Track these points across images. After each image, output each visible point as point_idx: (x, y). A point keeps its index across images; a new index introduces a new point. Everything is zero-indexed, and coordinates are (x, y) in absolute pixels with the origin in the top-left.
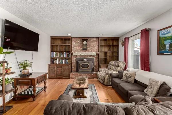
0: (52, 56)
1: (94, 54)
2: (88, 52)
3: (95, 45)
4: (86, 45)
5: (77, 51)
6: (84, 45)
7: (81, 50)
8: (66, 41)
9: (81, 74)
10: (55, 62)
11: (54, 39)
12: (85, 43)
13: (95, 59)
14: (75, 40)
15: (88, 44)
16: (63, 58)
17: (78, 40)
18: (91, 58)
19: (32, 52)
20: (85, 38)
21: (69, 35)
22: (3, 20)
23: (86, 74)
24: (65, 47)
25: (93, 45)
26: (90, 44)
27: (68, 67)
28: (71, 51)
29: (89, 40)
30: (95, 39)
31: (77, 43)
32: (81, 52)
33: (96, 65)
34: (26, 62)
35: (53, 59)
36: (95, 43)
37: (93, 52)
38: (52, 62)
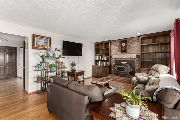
0: (96, 59)
1: (134, 56)
2: (128, 54)
3: (136, 46)
4: (125, 46)
5: (115, 54)
6: (122, 47)
7: (120, 52)
8: (107, 45)
9: (117, 76)
10: (98, 63)
11: (97, 45)
12: (123, 44)
13: (136, 62)
14: (114, 43)
15: (128, 45)
16: (104, 61)
17: (117, 43)
18: (131, 60)
19: (78, 56)
20: (125, 40)
21: (106, 39)
22: (61, 41)
23: (123, 77)
24: (106, 50)
25: (134, 46)
26: (130, 45)
27: (105, 69)
28: (109, 54)
29: (128, 41)
30: (136, 39)
31: (116, 45)
32: (120, 54)
33: (137, 69)
34: (73, 62)
35: (96, 61)
36: (137, 43)
37: (133, 53)
38: (96, 64)
